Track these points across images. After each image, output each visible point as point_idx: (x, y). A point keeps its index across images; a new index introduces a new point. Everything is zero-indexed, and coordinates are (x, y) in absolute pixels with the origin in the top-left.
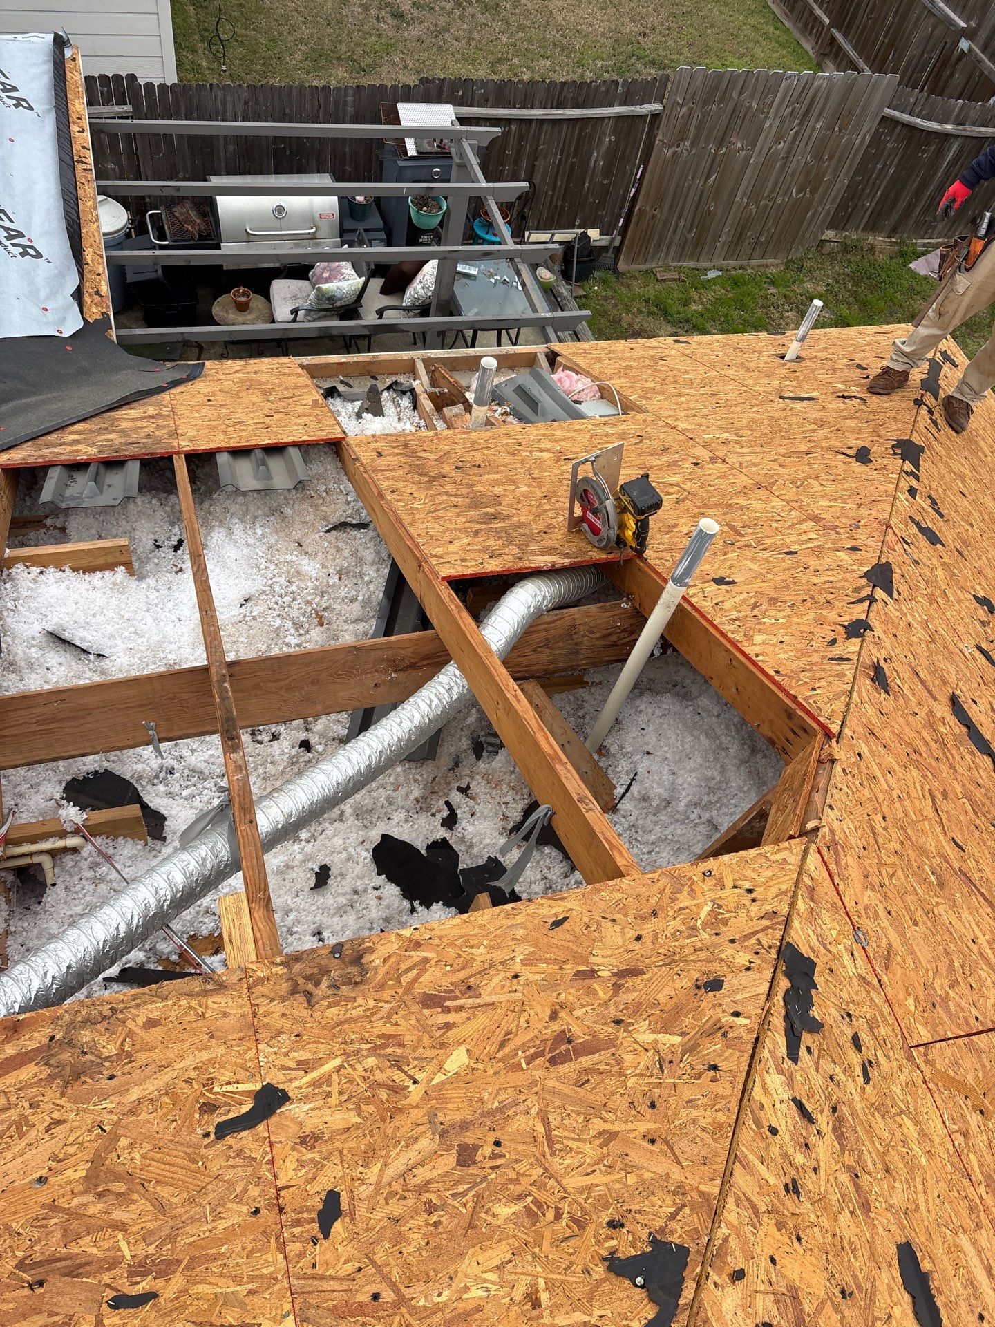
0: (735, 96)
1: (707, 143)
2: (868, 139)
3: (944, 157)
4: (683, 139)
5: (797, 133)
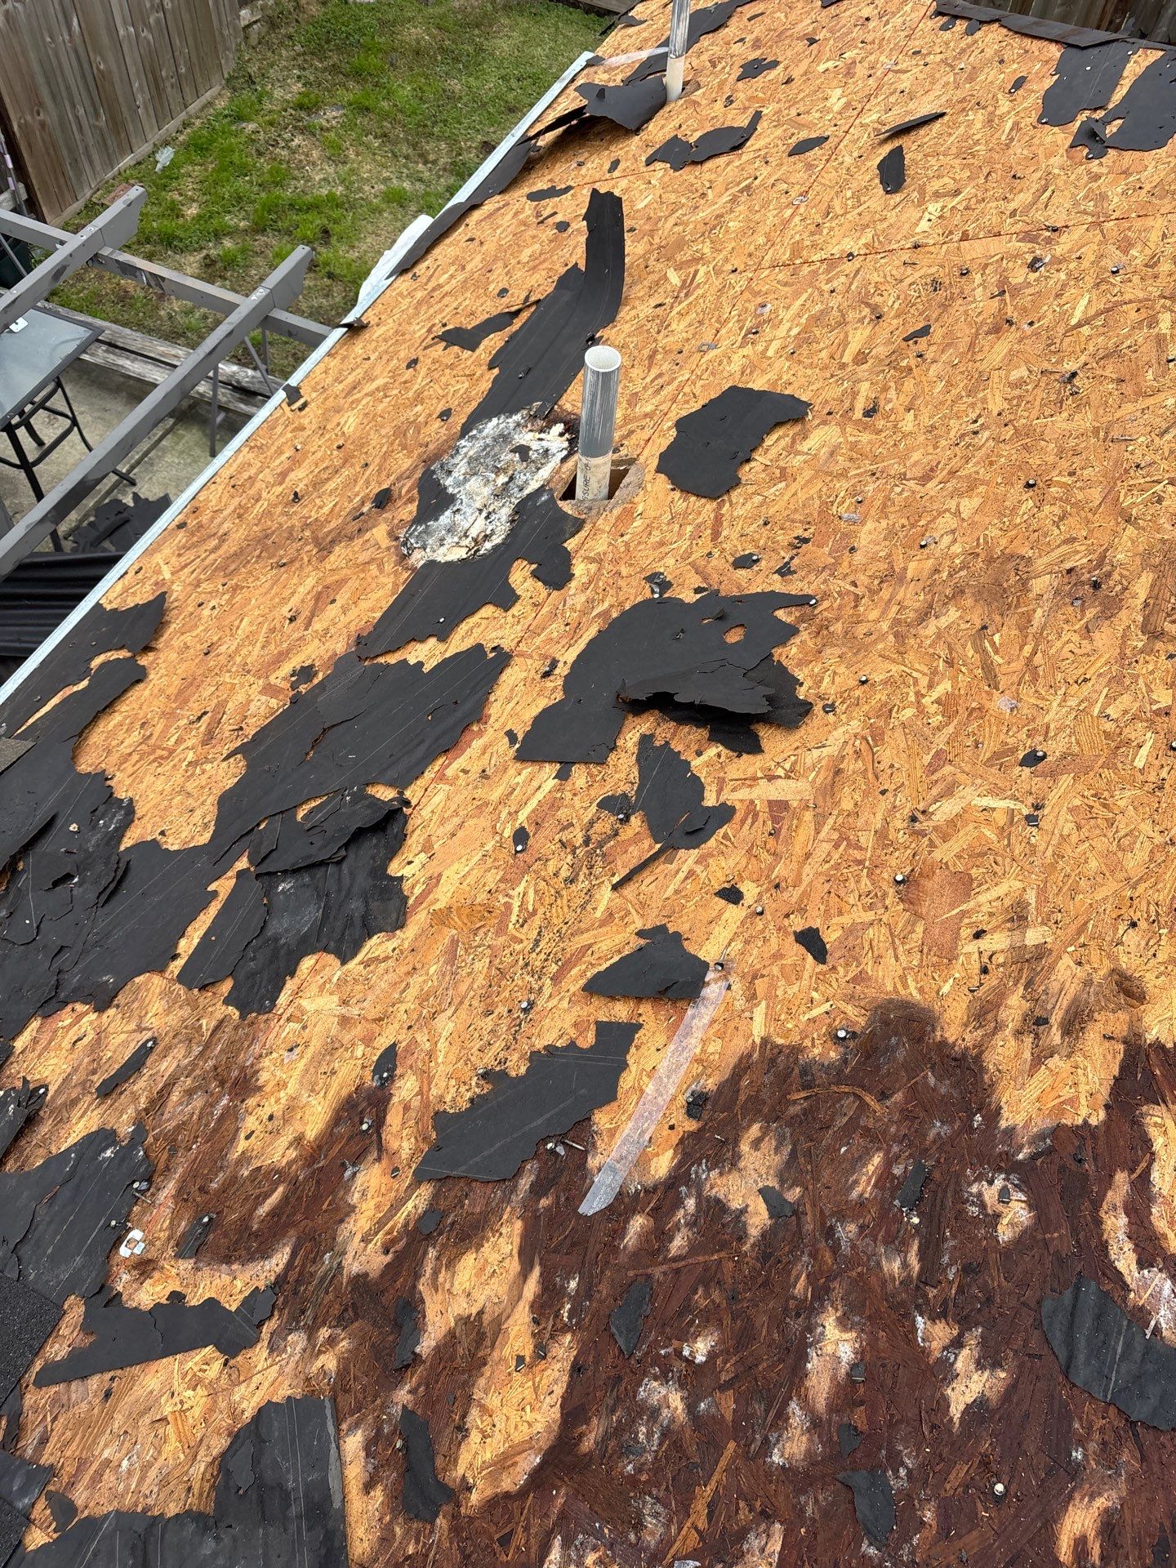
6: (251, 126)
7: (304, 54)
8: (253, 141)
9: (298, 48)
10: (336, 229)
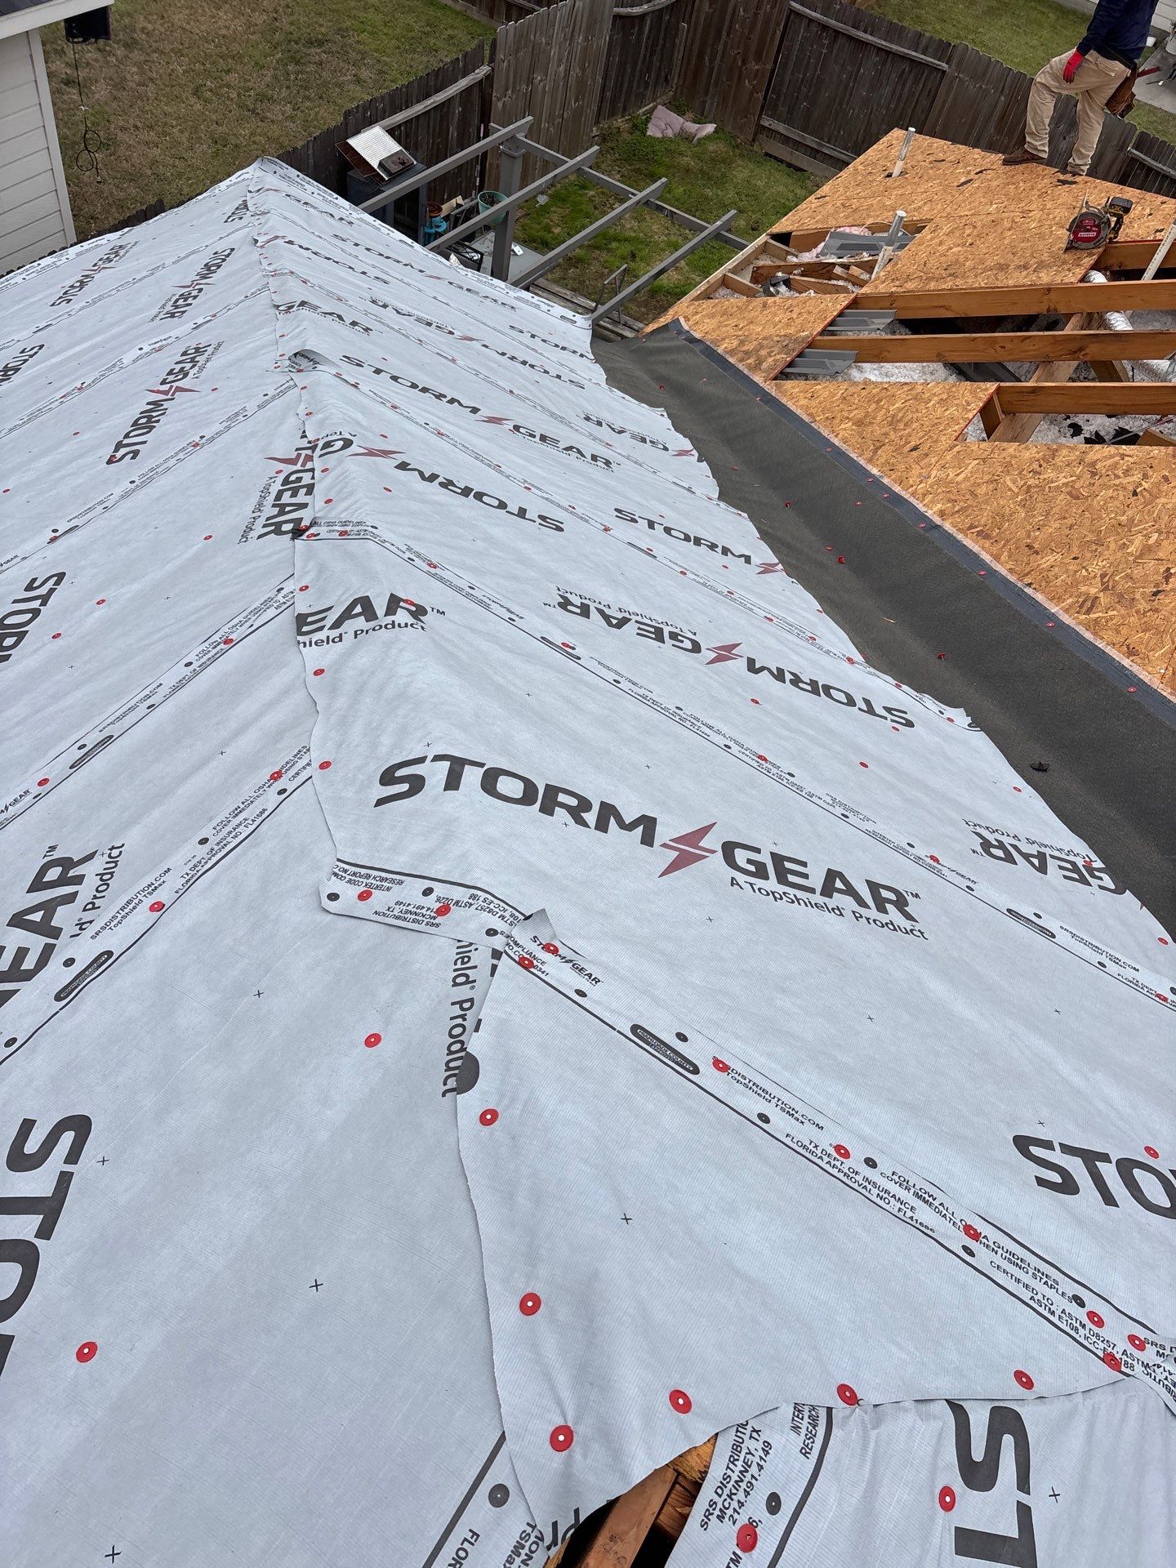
0: (532, 38)
1: (520, 86)
2: (608, 37)
3: (643, 34)
4: (507, 90)
5: (569, 51)
6: (591, 193)
7: (621, 159)
8: (592, 201)
9: (617, 155)
10: (639, 254)
